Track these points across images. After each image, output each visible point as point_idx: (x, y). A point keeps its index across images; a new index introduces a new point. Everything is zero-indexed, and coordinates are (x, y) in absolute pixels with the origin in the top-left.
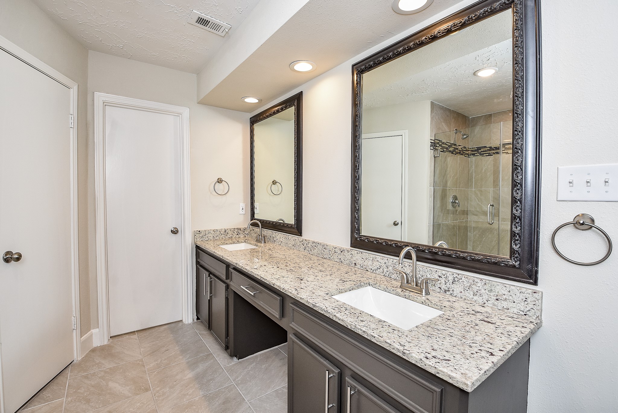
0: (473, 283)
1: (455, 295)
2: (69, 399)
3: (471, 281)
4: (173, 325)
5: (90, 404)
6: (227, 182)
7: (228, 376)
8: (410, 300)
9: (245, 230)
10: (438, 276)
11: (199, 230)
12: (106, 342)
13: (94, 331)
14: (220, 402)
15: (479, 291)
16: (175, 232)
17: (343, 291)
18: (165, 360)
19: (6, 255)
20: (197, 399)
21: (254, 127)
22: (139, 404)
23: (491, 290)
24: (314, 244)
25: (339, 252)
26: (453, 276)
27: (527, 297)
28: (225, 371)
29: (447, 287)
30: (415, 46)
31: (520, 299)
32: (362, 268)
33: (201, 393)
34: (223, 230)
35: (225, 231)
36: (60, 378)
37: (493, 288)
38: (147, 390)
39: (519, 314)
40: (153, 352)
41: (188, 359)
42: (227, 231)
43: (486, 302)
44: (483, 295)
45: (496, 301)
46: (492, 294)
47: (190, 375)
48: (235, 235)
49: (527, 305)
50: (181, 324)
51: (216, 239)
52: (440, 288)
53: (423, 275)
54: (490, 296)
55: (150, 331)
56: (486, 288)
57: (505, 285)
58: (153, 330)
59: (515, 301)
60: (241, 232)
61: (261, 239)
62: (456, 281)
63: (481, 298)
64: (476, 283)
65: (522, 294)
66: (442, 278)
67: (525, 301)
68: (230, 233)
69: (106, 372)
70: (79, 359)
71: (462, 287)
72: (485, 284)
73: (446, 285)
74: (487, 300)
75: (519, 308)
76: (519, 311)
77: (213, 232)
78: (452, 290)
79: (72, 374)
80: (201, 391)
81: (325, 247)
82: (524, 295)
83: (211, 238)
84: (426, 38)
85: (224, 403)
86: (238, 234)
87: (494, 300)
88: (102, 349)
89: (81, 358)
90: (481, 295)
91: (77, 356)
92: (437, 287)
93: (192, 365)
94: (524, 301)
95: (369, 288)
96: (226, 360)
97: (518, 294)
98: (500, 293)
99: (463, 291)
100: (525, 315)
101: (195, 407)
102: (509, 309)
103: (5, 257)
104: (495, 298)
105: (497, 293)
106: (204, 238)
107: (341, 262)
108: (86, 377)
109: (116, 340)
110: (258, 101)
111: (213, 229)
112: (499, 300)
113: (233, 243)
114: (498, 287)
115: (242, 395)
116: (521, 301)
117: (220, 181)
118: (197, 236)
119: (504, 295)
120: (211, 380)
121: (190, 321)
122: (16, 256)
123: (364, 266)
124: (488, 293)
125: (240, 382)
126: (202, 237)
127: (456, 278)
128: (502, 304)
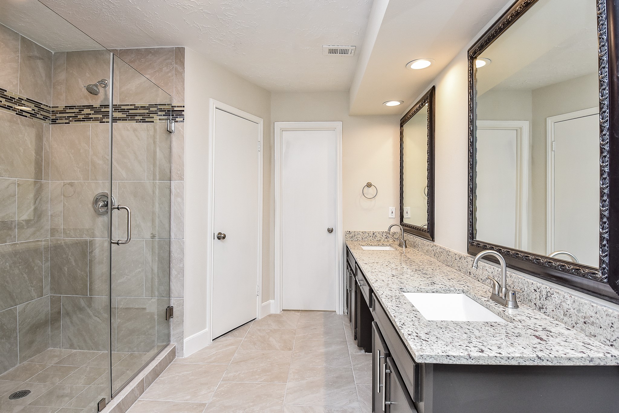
0: (563, 300)
1: (548, 314)
2: (246, 339)
3: (561, 297)
4: (328, 312)
5: (255, 346)
6: (376, 186)
7: (351, 361)
8: (490, 310)
9: (394, 234)
10: (534, 290)
11: (349, 231)
12: (278, 313)
13: (272, 301)
14: (334, 375)
15: (568, 310)
16: (330, 231)
17: (423, 290)
18: (310, 335)
19: (218, 234)
20: (320, 367)
21: (403, 128)
22: (281, 356)
23: (580, 310)
24: (441, 250)
25: (458, 259)
26: (546, 290)
27: (613, 322)
28: (350, 357)
29: (541, 304)
30: (513, 18)
31: (607, 323)
32: (474, 278)
33: (324, 365)
34: (372, 233)
35: (374, 234)
36: (246, 326)
37: (581, 308)
38: (290, 349)
39: (605, 343)
40: (305, 327)
41: (327, 339)
42: (376, 234)
43: (575, 325)
44: (572, 316)
45: (584, 324)
46: (580, 315)
47: (322, 350)
48: (384, 239)
49: (613, 333)
50: (334, 313)
51: (365, 240)
52: (536, 305)
53: (522, 287)
54: (578, 318)
55: (310, 313)
56: (575, 307)
57: (593, 304)
58: (312, 313)
59: (602, 327)
60: (390, 236)
61: (403, 244)
62: (548, 296)
63: (570, 319)
64: (566, 299)
65: (608, 317)
66: (537, 292)
67: (612, 326)
68: (378, 236)
69: (271, 331)
70: (260, 318)
71: (554, 304)
72: (574, 301)
73: (540, 301)
74: (576, 323)
75: (606, 335)
76: (606, 340)
77: (362, 234)
78: (545, 307)
79: (252, 326)
80: (325, 363)
81: (448, 252)
82: (611, 318)
83: (360, 239)
84: (520, 7)
85: (337, 377)
86: (386, 238)
87: (582, 324)
88: (275, 316)
89: (261, 318)
90: (570, 316)
91: (259, 317)
92: (533, 304)
93: (327, 344)
94: (610, 326)
95: (462, 295)
96: (355, 350)
97: (605, 317)
98: (588, 315)
99: (554, 310)
100: (612, 345)
101: (315, 372)
102: (596, 336)
103: (218, 236)
104: (583, 320)
105: (584, 315)
106: (354, 238)
107: (459, 271)
108: (259, 330)
109: (285, 312)
110: (400, 103)
111: (362, 231)
112: (587, 323)
113: (378, 245)
114: (586, 306)
115: (354, 378)
116: (608, 326)
117: (369, 185)
118: (347, 235)
119: (592, 317)
120: (336, 359)
121: (341, 313)
122: (223, 236)
123: (476, 276)
124: (577, 314)
125: (357, 368)
126: (352, 237)
127: (548, 293)
128: (589, 328)
